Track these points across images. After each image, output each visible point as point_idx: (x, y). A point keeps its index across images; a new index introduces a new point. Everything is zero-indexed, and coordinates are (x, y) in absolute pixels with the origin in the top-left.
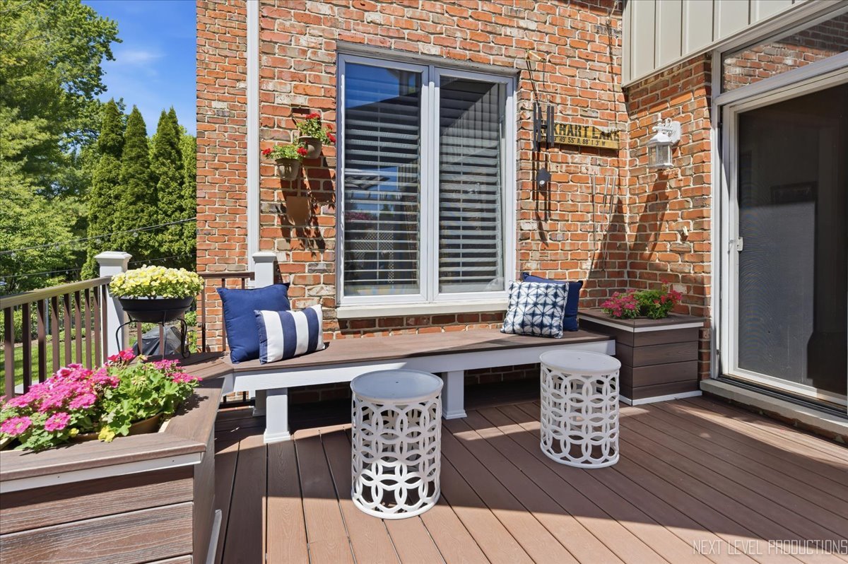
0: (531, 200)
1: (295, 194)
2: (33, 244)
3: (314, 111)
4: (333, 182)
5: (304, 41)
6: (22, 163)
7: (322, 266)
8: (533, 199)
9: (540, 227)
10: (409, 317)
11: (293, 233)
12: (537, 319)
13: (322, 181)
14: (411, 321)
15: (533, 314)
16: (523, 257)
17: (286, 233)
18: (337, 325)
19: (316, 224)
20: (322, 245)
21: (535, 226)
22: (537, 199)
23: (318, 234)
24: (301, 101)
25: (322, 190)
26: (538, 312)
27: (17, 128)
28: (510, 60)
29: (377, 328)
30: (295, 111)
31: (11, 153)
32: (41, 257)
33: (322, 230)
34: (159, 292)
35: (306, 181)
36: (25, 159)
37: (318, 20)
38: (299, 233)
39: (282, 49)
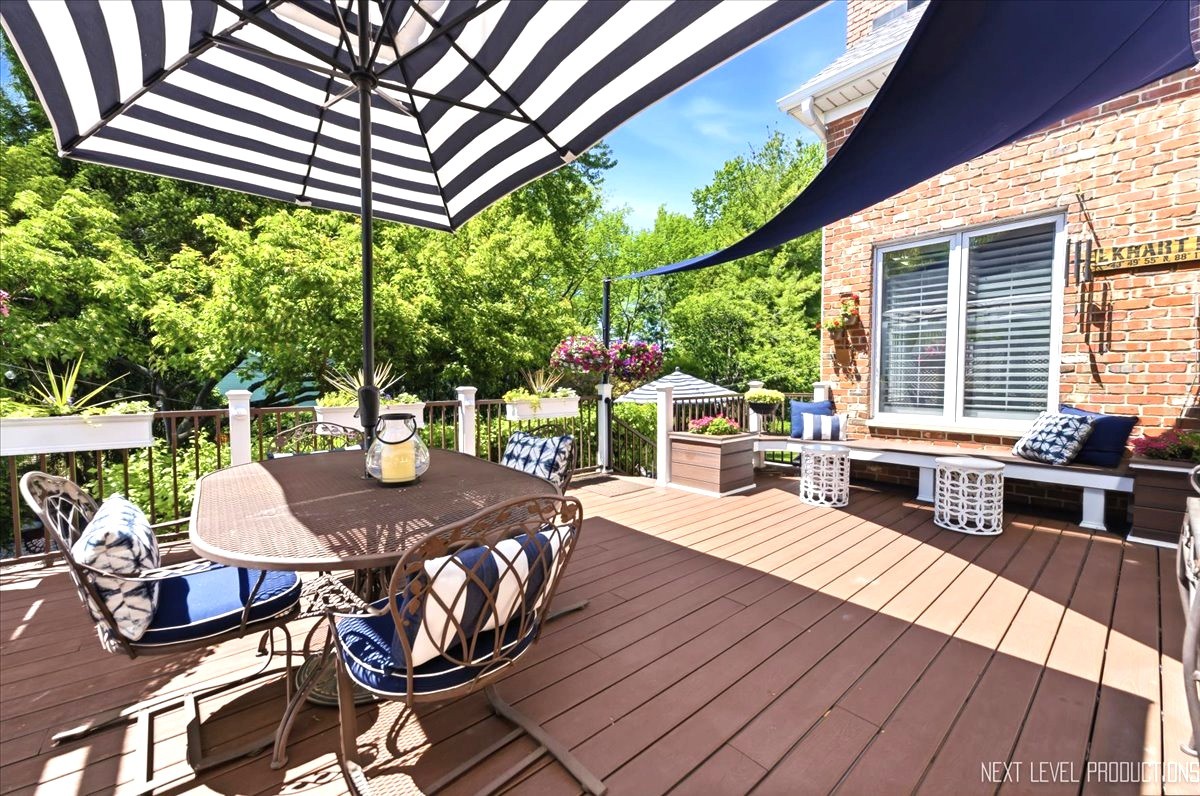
0: (1078, 332)
1: (842, 348)
2: (801, 375)
3: (855, 294)
4: (867, 338)
5: (850, 251)
6: (803, 311)
7: (858, 391)
8: (1082, 331)
9: (1092, 358)
10: (925, 432)
11: (841, 371)
12: (1037, 445)
13: (860, 337)
14: (927, 435)
15: (1035, 441)
16: (1065, 390)
17: (837, 371)
18: (868, 431)
19: (855, 365)
20: (859, 378)
21: (1086, 358)
22: (1088, 330)
23: (856, 371)
24: (847, 289)
25: (860, 344)
26: (1040, 438)
27: (802, 285)
28: (1051, 201)
29: (898, 436)
30: (843, 296)
31: (797, 304)
32: (806, 384)
33: (859, 369)
34: (759, 399)
35: (849, 339)
36: (805, 308)
37: (858, 235)
38: (845, 371)
39: (837, 260)
